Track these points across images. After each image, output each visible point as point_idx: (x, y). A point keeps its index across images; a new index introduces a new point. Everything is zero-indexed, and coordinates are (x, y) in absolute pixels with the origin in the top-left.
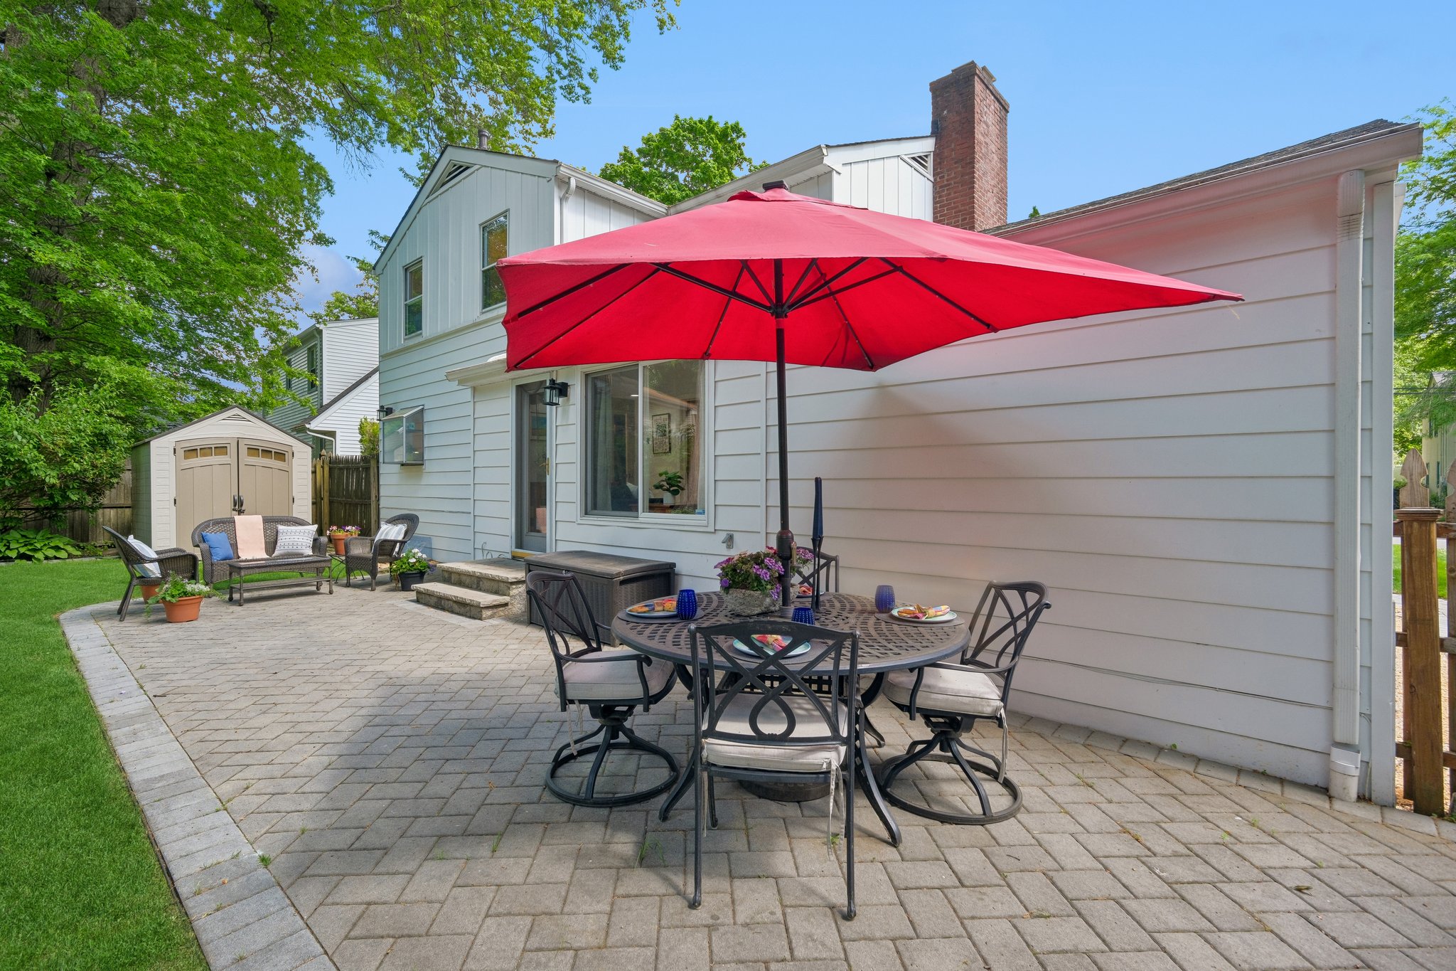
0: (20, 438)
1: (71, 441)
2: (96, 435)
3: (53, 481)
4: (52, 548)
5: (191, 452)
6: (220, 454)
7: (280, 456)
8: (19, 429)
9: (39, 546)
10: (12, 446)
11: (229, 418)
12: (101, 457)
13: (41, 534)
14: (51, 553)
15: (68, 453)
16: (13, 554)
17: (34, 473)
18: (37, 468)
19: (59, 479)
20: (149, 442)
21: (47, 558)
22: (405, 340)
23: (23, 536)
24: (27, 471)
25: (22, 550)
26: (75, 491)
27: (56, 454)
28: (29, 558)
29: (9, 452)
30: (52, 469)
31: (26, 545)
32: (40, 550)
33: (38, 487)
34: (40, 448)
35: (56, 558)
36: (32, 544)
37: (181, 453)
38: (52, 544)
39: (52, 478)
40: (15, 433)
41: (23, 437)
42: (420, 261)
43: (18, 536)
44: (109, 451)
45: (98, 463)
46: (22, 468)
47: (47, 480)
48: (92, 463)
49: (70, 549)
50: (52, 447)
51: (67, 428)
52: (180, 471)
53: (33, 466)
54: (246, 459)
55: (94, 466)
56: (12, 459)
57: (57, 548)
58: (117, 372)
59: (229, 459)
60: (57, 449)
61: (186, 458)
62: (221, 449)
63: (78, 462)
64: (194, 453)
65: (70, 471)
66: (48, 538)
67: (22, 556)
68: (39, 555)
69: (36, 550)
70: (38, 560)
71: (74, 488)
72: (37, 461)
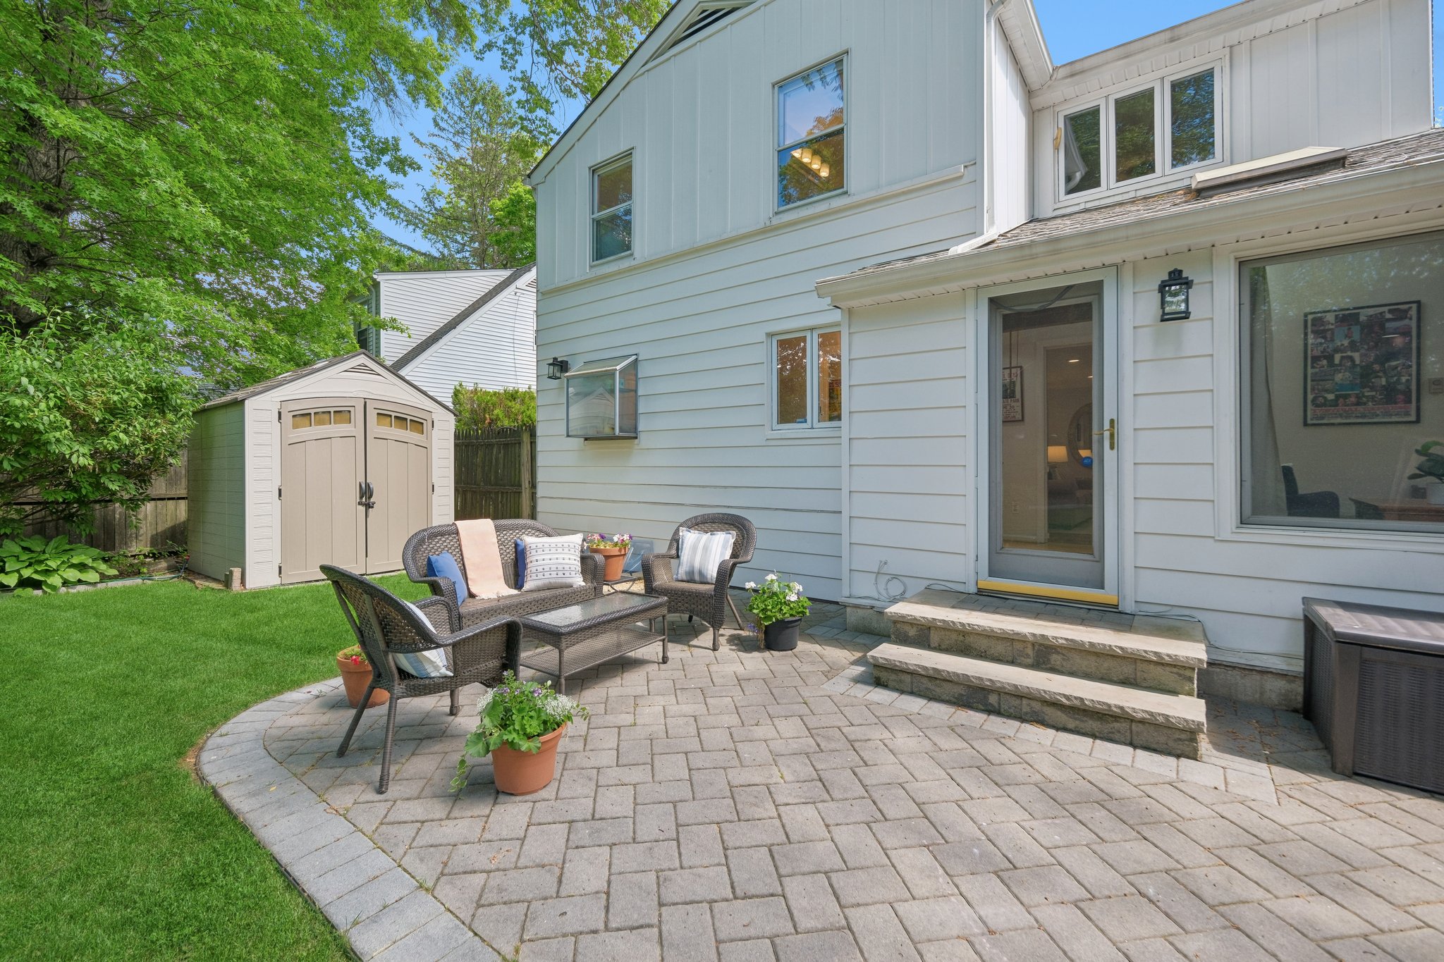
0: (31, 389)
1: (116, 398)
2: (150, 390)
3: (83, 461)
4: (73, 566)
5: (303, 417)
6: (341, 422)
7: (418, 425)
8: (29, 375)
9: (53, 564)
10: (18, 402)
11: (353, 370)
12: (157, 424)
13: (53, 544)
14: (72, 575)
15: (108, 416)
16: (11, 580)
17: (53, 448)
18: (58, 441)
19: (92, 456)
20: (239, 403)
21: (66, 583)
22: (591, 267)
23: (24, 549)
24: (42, 445)
25: (27, 573)
26: (114, 477)
27: (91, 418)
28: (37, 585)
29: (13, 412)
30: (82, 443)
31: (30, 565)
32: (56, 571)
33: (59, 469)
34: (63, 407)
35: (80, 582)
36: (41, 562)
37: (288, 418)
38: (75, 561)
39: (81, 456)
40: (25, 380)
41: (37, 390)
42: (629, 154)
43: (17, 550)
44: (170, 416)
45: (154, 432)
46: (31, 438)
47: (74, 459)
48: (144, 432)
49: (103, 567)
50: (82, 406)
51: (107, 377)
52: (288, 446)
53: (52, 436)
54: (375, 428)
55: (147, 439)
56: (17, 425)
57: (82, 567)
58: (171, 304)
59: (355, 428)
60: (91, 410)
61: (295, 426)
62: (342, 415)
63: (126, 432)
64: (306, 420)
65: (110, 444)
66: (65, 551)
67: (24, 583)
68: (55, 580)
69: (47, 572)
70: (54, 588)
71: (112, 471)
72: (59, 429)
